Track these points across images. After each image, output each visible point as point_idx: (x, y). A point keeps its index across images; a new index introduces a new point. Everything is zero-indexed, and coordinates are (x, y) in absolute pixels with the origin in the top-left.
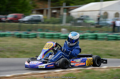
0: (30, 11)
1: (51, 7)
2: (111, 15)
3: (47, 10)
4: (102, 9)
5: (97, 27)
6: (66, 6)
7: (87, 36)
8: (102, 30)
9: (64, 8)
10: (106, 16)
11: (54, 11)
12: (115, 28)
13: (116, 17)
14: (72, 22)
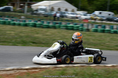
0: (6, 3)
1: (20, 2)
2: (56, 9)
3: (17, 4)
4: (50, 5)
5: (45, 16)
6: (30, 1)
7: (29, 24)
8: (48, 19)
9: (28, 3)
10: (52, 9)
11: (22, 5)
12: (56, 17)
13: (58, 11)
14: (31, 12)
